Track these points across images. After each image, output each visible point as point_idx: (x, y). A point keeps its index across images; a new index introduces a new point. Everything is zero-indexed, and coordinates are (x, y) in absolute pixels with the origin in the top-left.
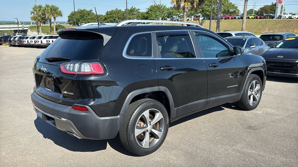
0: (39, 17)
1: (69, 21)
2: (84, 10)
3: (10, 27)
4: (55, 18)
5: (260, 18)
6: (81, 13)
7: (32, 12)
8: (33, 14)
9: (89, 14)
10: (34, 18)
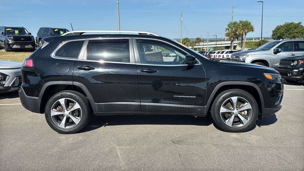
0: (233, 33)
1: (273, 35)
2: (292, 23)
3: (221, 43)
4: (246, 33)
6: (287, 27)
7: (227, 29)
8: (227, 30)
9: (296, 27)
10: (227, 35)
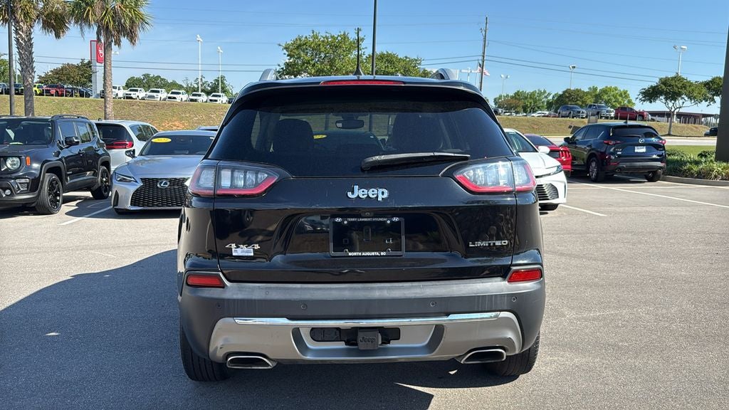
5: (58, 94)
